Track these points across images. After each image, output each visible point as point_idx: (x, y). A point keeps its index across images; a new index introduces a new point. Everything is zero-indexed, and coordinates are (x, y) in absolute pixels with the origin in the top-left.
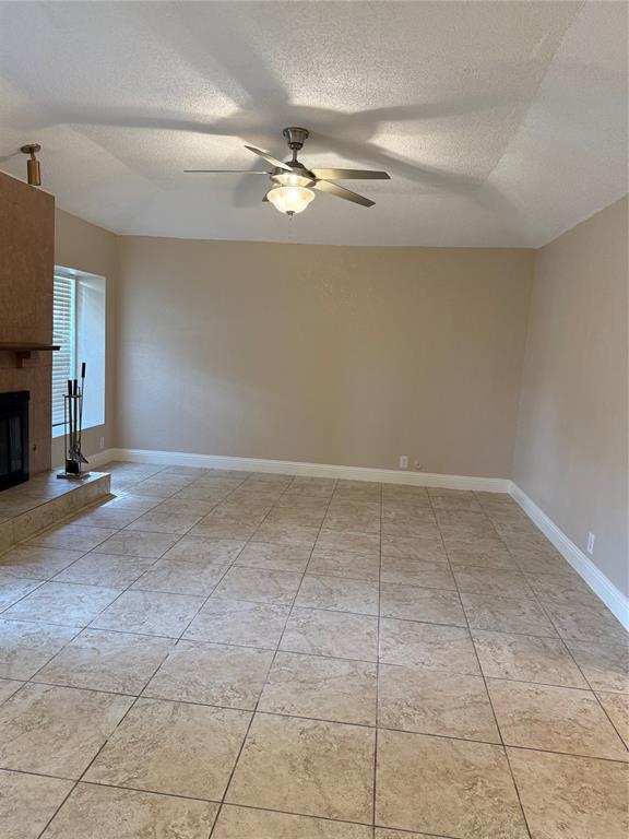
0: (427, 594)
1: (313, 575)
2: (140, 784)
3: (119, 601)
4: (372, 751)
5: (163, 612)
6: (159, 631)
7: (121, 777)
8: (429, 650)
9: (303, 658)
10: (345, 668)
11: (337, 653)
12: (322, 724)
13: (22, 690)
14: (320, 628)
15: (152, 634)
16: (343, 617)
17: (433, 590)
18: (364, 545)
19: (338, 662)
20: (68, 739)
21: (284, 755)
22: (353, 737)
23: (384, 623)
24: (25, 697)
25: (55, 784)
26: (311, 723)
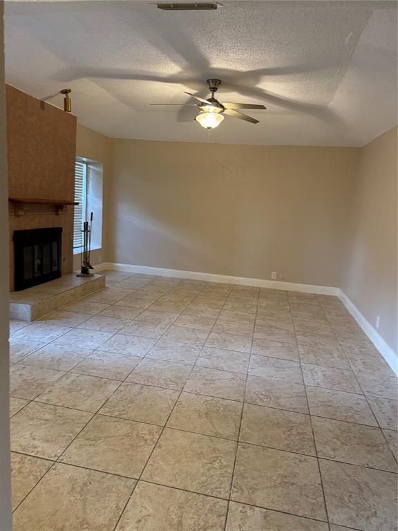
0: (279, 345)
1: (216, 332)
2: (125, 416)
3: (112, 339)
4: (240, 412)
5: (135, 345)
6: (133, 353)
7: (116, 414)
8: (276, 371)
9: (208, 369)
10: (230, 376)
11: (225, 369)
12: (216, 399)
13: (67, 375)
14: (218, 357)
15: (130, 355)
16: (230, 353)
17: (283, 343)
18: (246, 319)
19: (226, 373)
20: (90, 396)
21: (195, 410)
22: (231, 405)
23: (252, 357)
24: (67, 378)
25: (85, 414)
26: (210, 398)
